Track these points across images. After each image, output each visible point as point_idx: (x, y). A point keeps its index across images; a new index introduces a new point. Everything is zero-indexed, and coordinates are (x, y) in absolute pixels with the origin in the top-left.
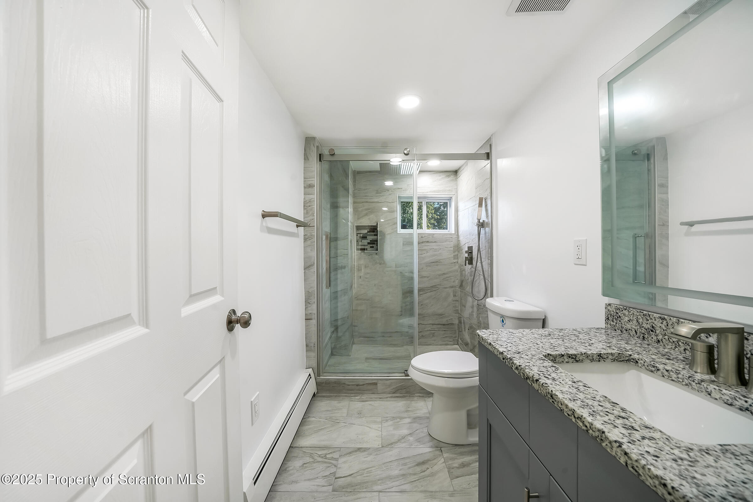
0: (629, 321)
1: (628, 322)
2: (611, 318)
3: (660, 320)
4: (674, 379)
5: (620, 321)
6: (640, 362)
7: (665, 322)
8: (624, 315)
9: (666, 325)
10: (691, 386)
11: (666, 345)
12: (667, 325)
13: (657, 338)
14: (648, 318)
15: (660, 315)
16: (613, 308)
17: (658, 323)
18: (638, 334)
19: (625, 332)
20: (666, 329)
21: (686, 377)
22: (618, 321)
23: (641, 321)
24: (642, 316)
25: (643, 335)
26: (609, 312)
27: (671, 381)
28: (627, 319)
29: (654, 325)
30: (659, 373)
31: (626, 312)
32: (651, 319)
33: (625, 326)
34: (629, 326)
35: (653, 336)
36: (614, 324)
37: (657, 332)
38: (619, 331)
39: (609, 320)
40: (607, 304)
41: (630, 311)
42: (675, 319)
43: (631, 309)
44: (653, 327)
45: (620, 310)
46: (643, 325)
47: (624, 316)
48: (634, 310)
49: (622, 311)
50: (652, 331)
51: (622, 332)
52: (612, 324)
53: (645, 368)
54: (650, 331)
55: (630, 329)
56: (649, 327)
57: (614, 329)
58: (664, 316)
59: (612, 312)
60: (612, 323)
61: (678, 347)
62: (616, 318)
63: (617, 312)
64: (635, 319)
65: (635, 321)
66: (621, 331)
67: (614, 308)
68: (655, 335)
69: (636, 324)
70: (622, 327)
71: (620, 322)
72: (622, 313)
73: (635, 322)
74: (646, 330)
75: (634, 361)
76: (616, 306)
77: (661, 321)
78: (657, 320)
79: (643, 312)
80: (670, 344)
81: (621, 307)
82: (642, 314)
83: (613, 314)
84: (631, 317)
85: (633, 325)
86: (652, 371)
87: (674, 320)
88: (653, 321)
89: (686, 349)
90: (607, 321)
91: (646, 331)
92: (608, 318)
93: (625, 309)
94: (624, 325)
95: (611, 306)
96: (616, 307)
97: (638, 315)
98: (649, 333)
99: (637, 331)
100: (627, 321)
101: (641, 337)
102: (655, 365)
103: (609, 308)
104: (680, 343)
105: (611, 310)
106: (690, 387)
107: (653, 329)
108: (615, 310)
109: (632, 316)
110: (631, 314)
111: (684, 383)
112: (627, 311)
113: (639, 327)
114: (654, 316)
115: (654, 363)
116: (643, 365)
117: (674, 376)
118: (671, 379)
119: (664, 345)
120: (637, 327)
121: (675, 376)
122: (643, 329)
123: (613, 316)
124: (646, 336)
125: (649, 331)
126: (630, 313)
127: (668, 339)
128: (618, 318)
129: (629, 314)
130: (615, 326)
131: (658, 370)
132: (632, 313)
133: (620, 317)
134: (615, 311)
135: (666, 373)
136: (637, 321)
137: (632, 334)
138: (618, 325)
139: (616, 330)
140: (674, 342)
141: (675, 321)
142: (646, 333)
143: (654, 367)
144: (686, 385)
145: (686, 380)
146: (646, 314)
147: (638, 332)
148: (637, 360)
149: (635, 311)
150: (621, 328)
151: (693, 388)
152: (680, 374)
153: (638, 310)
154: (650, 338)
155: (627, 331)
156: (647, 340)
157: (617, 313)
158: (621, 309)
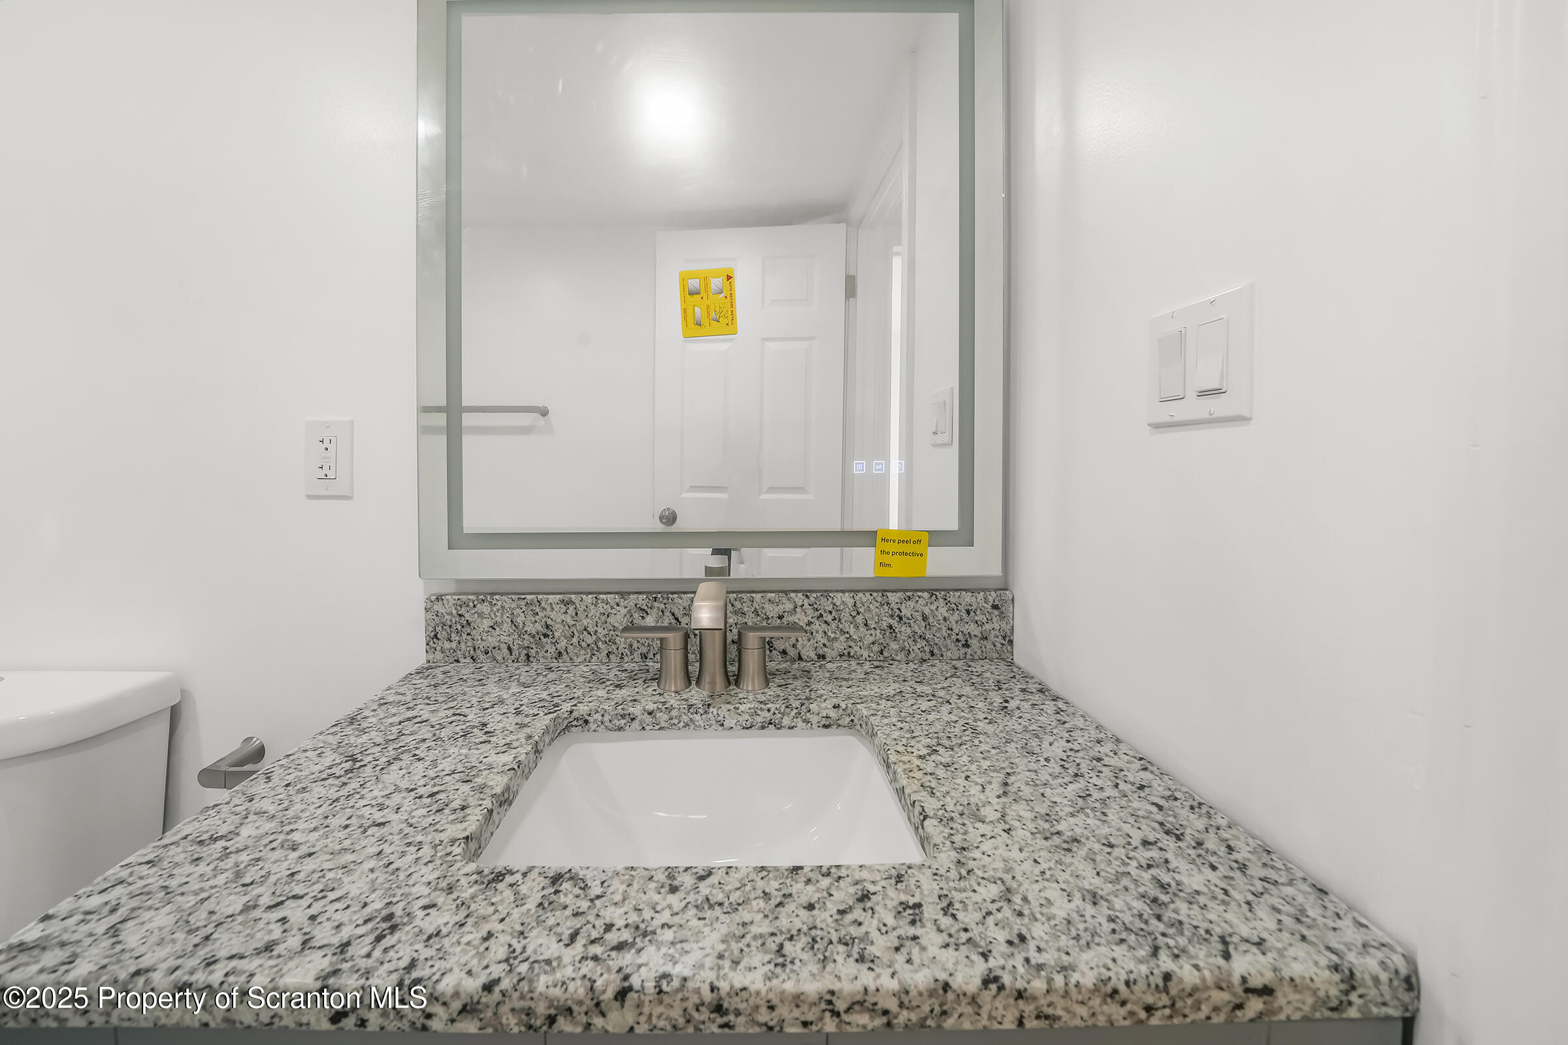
0: (492, 627)
1: (491, 630)
2: (444, 632)
3: (563, 606)
4: (663, 724)
5: (468, 634)
6: (594, 720)
7: (572, 608)
8: (481, 615)
9: (574, 614)
10: (694, 724)
11: (575, 658)
12: (577, 614)
13: (556, 649)
14: (538, 610)
15: (561, 596)
16: (451, 604)
17: (557, 616)
18: (516, 652)
19: (482, 657)
20: (574, 623)
21: (684, 711)
22: (464, 636)
23: (520, 620)
24: (524, 608)
25: (525, 652)
26: (437, 619)
27: (661, 731)
28: (487, 623)
29: (549, 622)
30: (636, 724)
31: (485, 608)
32: (544, 609)
33: (484, 644)
34: (492, 641)
35: (548, 647)
36: (454, 645)
37: (557, 634)
38: (468, 660)
39: (438, 639)
40: (433, 598)
41: (494, 602)
42: (590, 596)
43: (497, 597)
44: (547, 627)
45: (468, 606)
46: (525, 629)
47: (479, 620)
48: (504, 598)
49: (475, 606)
50: (546, 636)
51: (474, 660)
52: (449, 646)
53: (606, 727)
54: (542, 637)
55: (494, 648)
56: (540, 628)
57: (452, 660)
58: (569, 596)
59: (447, 617)
60: (447, 645)
61: (596, 653)
62: (459, 628)
63: (460, 612)
64: (508, 620)
65: (507, 623)
66: (472, 658)
67: (453, 605)
68: (551, 643)
69: (509, 631)
70: (474, 649)
71: (469, 637)
72: (473, 611)
73: (507, 627)
74: (534, 637)
75: (580, 722)
76: (457, 597)
77: (564, 609)
78: (557, 608)
79: (524, 599)
80: (583, 652)
81: (470, 597)
82: (523, 603)
83: (451, 621)
84: (496, 616)
85: (505, 634)
86: (620, 729)
87: (589, 599)
88: (548, 613)
89: (610, 652)
90: (431, 643)
91: (532, 640)
92: (436, 636)
93: (483, 600)
94: (479, 642)
95: (444, 601)
96: (459, 599)
97: (514, 609)
98: (539, 643)
99: (512, 646)
100: (486, 629)
101: (523, 657)
102: (625, 712)
103: (438, 607)
104: (600, 644)
105: (443, 611)
106: (692, 726)
107: (548, 631)
108: (456, 609)
109: (499, 614)
110: (498, 610)
111: (682, 724)
112: (487, 604)
113: (516, 636)
114: (550, 601)
115: (622, 709)
116: (600, 723)
117: (662, 717)
118: (657, 727)
119: (571, 659)
120: (512, 637)
121: (666, 717)
122: (526, 637)
123: (450, 626)
124: (533, 652)
125: (540, 639)
126: (495, 609)
127: (579, 642)
128: (463, 627)
129: (492, 611)
130: (455, 651)
131: (633, 719)
132: (499, 607)
133: (469, 624)
134: (454, 612)
135: (649, 719)
136: (512, 622)
137: (499, 658)
138: (463, 646)
139: (458, 661)
140: (588, 645)
141: (590, 601)
142: (533, 646)
143: (623, 716)
144: (687, 725)
145: (685, 717)
146: (532, 600)
147: (515, 648)
148: (587, 717)
149: (507, 599)
150: (472, 652)
151: (697, 727)
152: (674, 708)
153: (513, 597)
154: (542, 653)
155: (486, 654)
156: (534, 661)
157: (461, 615)
158: (471, 604)
